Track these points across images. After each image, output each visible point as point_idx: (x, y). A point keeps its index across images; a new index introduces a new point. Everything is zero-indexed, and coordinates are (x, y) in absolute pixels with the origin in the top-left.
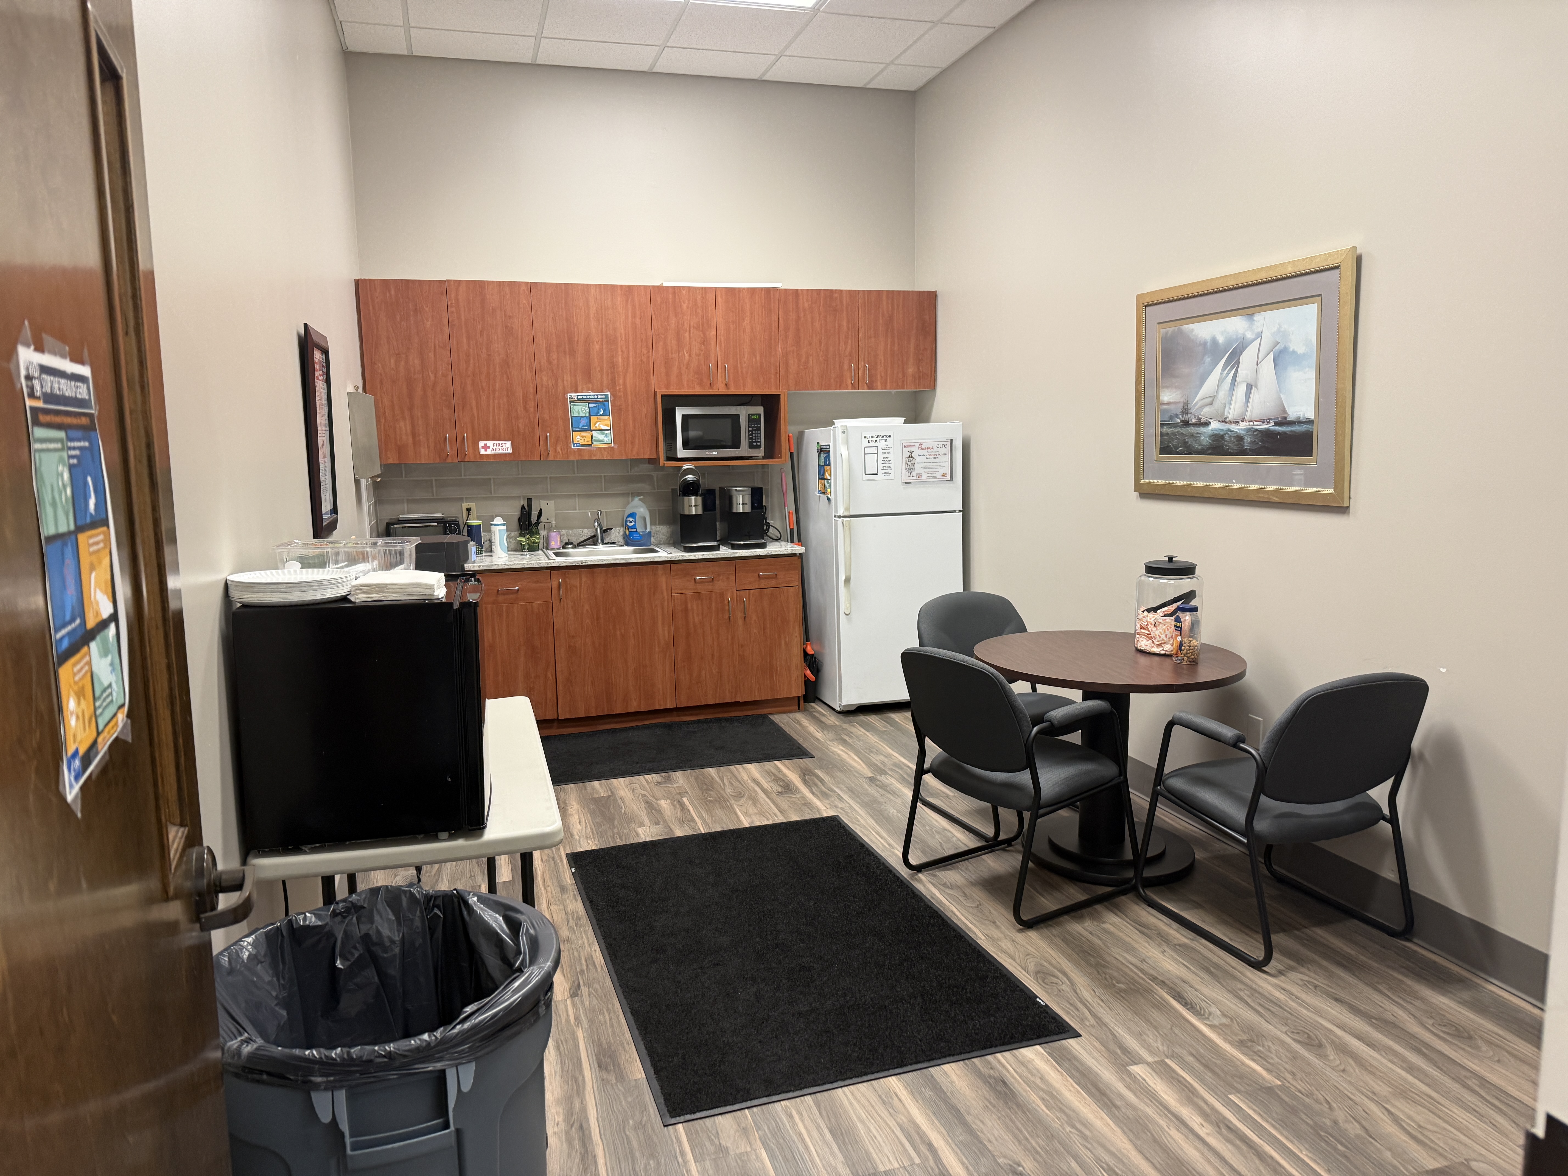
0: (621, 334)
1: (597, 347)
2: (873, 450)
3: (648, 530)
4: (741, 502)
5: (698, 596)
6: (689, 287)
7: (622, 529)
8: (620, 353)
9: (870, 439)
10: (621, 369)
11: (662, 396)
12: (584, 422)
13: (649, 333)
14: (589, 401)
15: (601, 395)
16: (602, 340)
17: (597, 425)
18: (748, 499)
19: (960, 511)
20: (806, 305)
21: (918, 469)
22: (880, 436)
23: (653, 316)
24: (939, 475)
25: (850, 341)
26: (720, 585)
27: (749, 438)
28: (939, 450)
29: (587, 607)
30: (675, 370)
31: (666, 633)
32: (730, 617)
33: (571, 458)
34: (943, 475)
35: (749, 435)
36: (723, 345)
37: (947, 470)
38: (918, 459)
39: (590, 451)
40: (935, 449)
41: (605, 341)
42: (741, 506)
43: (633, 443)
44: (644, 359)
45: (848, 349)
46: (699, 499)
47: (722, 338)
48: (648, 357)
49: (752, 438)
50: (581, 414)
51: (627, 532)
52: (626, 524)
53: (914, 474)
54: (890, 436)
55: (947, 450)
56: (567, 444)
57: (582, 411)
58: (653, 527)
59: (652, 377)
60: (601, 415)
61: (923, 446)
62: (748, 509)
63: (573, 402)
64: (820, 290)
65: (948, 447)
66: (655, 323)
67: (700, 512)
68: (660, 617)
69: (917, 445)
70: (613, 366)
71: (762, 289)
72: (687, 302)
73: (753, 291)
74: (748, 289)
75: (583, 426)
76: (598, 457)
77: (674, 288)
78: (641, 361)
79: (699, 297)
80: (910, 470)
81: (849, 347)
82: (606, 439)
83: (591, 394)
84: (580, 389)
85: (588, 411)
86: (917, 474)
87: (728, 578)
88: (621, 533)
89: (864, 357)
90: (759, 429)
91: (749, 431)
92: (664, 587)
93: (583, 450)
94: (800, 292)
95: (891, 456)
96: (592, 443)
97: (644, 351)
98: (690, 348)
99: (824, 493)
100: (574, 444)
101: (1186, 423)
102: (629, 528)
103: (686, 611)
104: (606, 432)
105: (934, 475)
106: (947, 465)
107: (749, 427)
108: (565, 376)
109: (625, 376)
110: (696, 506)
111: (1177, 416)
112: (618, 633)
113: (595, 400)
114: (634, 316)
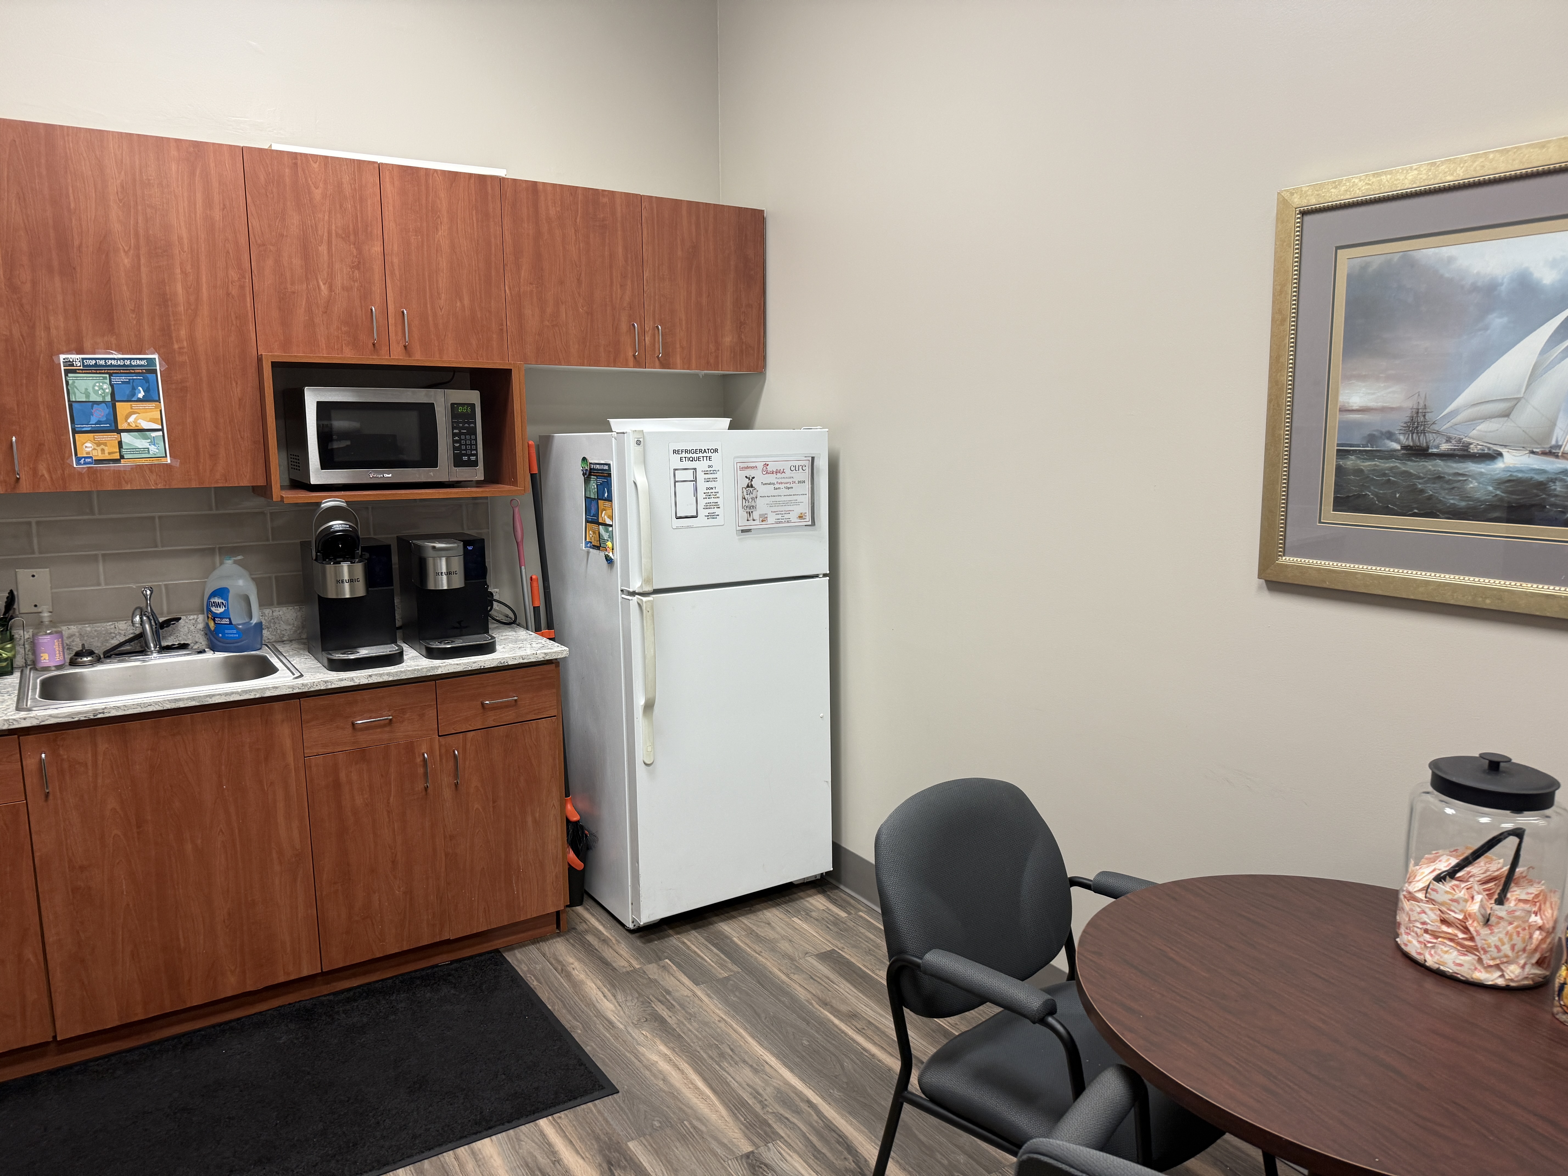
0: (180, 239)
1: (126, 261)
2: (689, 475)
3: (254, 621)
4: (444, 570)
5: (362, 755)
6: (326, 157)
7: (201, 618)
8: (179, 276)
9: (684, 455)
10: (181, 309)
11: (274, 365)
12: (99, 414)
13: (243, 240)
14: (110, 371)
15: (138, 359)
16: (137, 248)
17: (131, 419)
18: (458, 564)
19: (825, 575)
20: (552, 212)
21: (762, 506)
22: (701, 451)
23: (251, 208)
24: (793, 517)
25: (629, 283)
26: (406, 730)
27: (455, 448)
28: (794, 474)
29: (112, 803)
30: (300, 315)
31: (296, 834)
32: (426, 788)
33: (75, 487)
34: (800, 517)
35: (454, 442)
36: (397, 273)
37: (806, 509)
38: (761, 490)
39: (118, 474)
40: (788, 473)
41: (143, 251)
42: (445, 577)
43: (214, 456)
44: (234, 291)
45: (627, 298)
46: (359, 568)
47: (396, 260)
48: (242, 287)
49: (459, 448)
50: (94, 398)
51: (212, 625)
52: (209, 610)
53: (756, 515)
54: (716, 451)
55: (805, 475)
56: (63, 458)
57: (96, 392)
58: (267, 611)
59: (252, 327)
60: (139, 400)
61: (770, 469)
62: (458, 582)
63: (74, 371)
64: (576, 188)
65: (808, 470)
66: (254, 222)
67: (361, 592)
68: (281, 805)
69: (760, 466)
70: (164, 300)
71: (471, 175)
72: (321, 185)
73: (453, 177)
74: (444, 173)
75: (99, 422)
76: (137, 485)
77: (294, 155)
78: (228, 294)
79: (346, 179)
80: (750, 510)
81: (628, 293)
82: (153, 449)
83: (115, 357)
84: (88, 344)
85: (108, 390)
86: (760, 516)
87: (422, 716)
88: (201, 626)
89: (654, 311)
90: (473, 432)
91: (454, 435)
92: (288, 743)
93: (101, 471)
94: (540, 187)
95: (718, 486)
96: (122, 457)
97: (233, 274)
98: (331, 275)
99: (598, 548)
100: (78, 459)
101: (1420, 452)
102: (215, 617)
103: (337, 785)
104: (154, 434)
105: (786, 516)
106: (806, 499)
107: (453, 428)
108: (52, 319)
109: (192, 323)
110: (351, 581)
111: (1390, 436)
112: (189, 847)
113: (125, 370)
114: (209, 203)
